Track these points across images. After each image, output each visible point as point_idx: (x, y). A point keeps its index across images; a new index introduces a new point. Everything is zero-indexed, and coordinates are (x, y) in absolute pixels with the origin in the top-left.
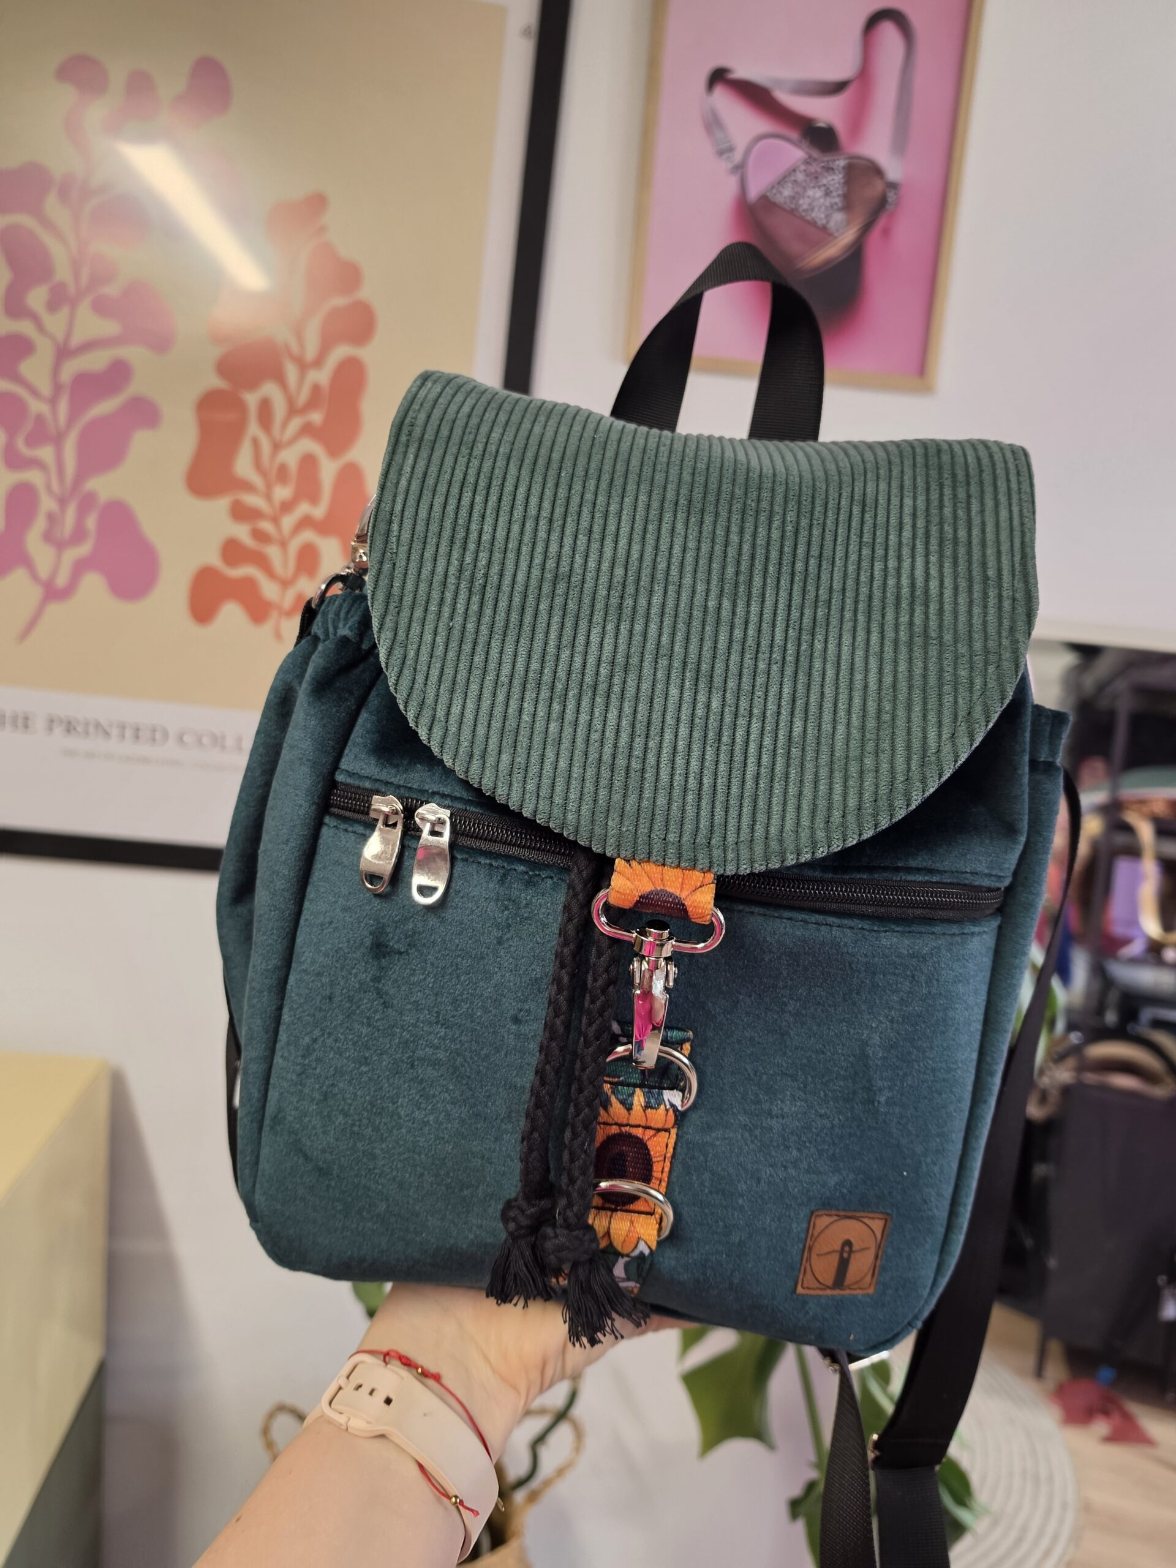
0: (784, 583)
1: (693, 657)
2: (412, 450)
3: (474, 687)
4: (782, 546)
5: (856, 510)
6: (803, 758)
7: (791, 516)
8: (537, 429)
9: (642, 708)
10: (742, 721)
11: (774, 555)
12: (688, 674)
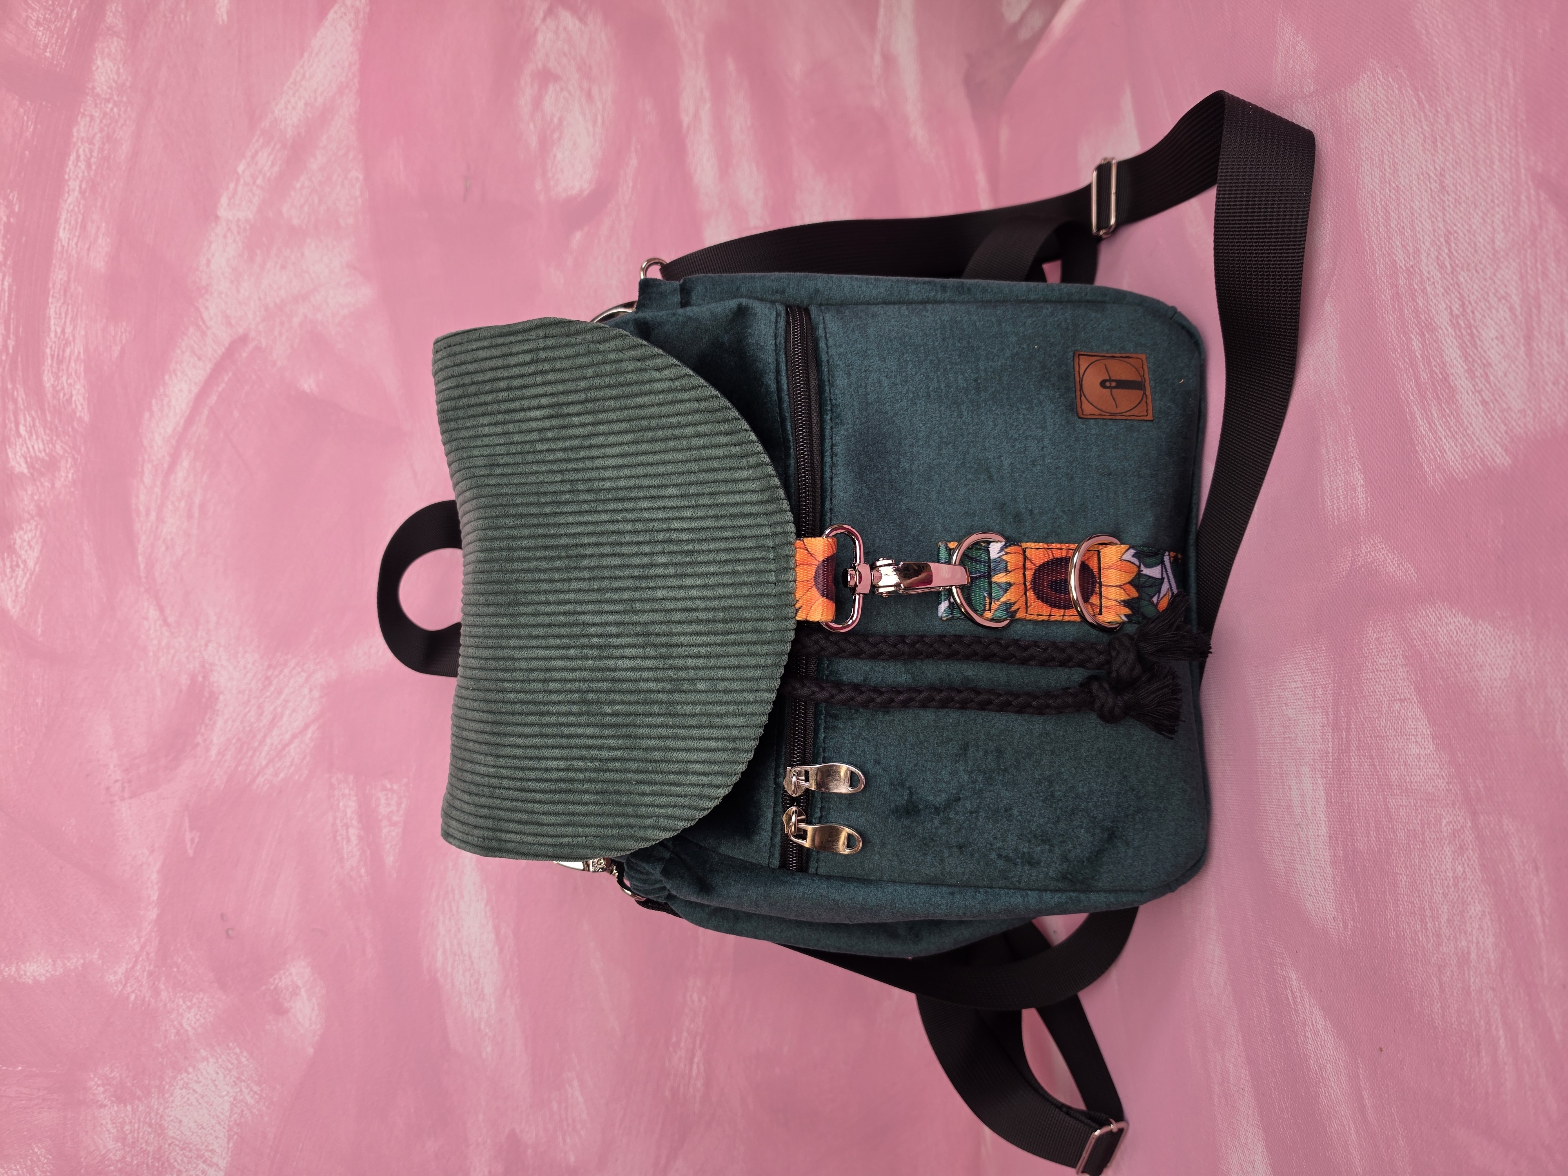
0: (562, 520)
1: (629, 583)
2: (503, 836)
3: (682, 755)
4: (534, 526)
5: (498, 471)
6: (696, 483)
7: (510, 522)
8: (473, 736)
9: (677, 616)
10: (674, 536)
11: (541, 531)
12: (644, 585)
